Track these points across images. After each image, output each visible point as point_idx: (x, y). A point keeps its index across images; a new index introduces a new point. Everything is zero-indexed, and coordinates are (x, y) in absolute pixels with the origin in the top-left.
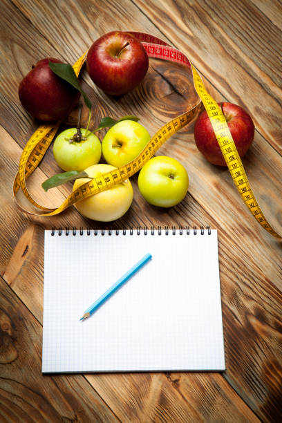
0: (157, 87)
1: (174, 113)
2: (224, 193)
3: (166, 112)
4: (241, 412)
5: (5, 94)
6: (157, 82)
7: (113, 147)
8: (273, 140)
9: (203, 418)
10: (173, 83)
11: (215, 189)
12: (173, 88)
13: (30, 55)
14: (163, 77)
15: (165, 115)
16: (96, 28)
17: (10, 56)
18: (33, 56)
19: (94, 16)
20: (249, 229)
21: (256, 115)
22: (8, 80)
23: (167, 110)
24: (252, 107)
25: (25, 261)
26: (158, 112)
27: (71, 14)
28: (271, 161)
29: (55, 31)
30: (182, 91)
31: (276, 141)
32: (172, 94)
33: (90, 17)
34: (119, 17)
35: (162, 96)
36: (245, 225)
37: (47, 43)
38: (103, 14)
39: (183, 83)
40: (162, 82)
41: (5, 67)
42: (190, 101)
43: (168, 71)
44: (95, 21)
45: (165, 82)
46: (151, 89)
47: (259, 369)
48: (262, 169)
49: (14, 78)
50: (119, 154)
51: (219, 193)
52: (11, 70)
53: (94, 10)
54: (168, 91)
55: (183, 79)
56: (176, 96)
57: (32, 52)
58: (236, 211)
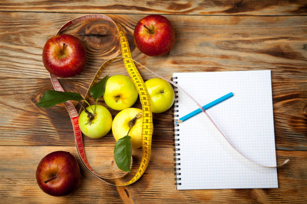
0: (91, 44)
1: (114, 48)
2: (182, 62)
3: (110, 52)
4: (303, 157)
5: (24, 128)
6: (88, 41)
7: (117, 101)
8: (173, 11)
9: (292, 178)
10: (96, 33)
11: (176, 65)
12: (99, 36)
13: (11, 95)
14: (88, 35)
15: (111, 53)
16: (26, 46)
17: (2, 106)
18: (13, 94)
19: (17, 39)
20: (213, 68)
21: (151, 7)
22: (16, 120)
23: (110, 50)
24: (145, 4)
25: (133, 198)
26: (106, 56)
27: (5, 51)
28: (185, 23)
29: (9, 69)
30: (105, 33)
31: (176, 10)
32: (102, 39)
33: (16, 43)
34: (30, 27)
35: (98, 46)
36: (209, 68)
37: (12, 79)
38: (20, 34)
39: (100, 28)
40: (90, 39)
41: (7, 115)
42: (114, 34)
43: (87, 30)
44: (21, 42)
45: (91, 37)
46: (89, 48)
47: (289, 129)
48: (185, 31)
49: (18, 115)
50: (123, 102)
51: (180, 65)
52: (11, 113)
53: (13, 37)
54: (98, 40)
55: (98, 26)
56: (105, 38)
57: (10, 92)
58: (197, 65)
